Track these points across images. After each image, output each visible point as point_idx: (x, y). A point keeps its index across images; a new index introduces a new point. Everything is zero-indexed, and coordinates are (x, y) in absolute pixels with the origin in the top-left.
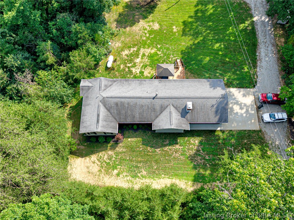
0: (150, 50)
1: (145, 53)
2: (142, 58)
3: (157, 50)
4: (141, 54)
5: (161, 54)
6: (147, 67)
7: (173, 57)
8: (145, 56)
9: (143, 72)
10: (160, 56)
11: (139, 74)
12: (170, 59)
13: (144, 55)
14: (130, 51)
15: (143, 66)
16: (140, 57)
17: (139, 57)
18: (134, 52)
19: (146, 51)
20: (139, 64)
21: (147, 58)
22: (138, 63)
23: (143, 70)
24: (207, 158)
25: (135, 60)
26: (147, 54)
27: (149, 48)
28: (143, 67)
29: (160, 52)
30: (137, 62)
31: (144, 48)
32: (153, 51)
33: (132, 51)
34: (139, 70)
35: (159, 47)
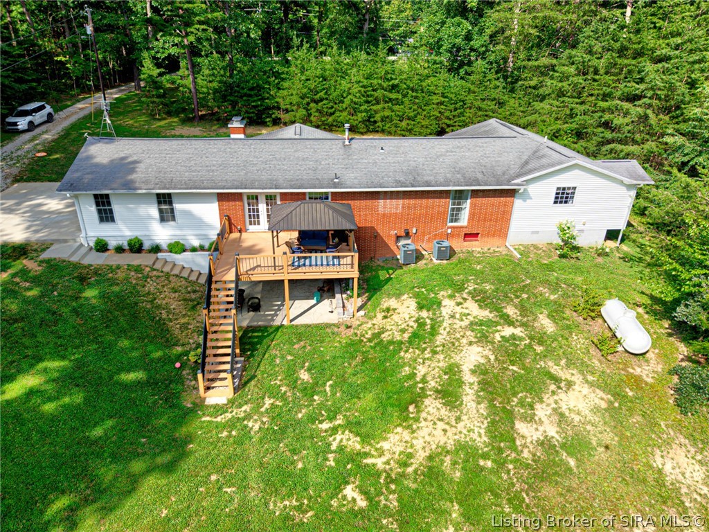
0: (419, 444)
1: (444, 412)
2: (453, 371)
3: (367, 455)
4: (469, 396)
5: (334, 430)
7: (248, 417)
8: (437, 391)
10: (339, 421)
12: (267, 406)
13: (449, 394)
14: (555, 410)
16: (468, 377)
17: (473, 372)
18: (522, 403)
19: (441, 425)
21: (424, 381)
26: (432, 406)
27: (430, 458)
29: (341, 449)
31: (466, 452)
32: (394, 442)
33: (542, 411)
35: (350, 491)
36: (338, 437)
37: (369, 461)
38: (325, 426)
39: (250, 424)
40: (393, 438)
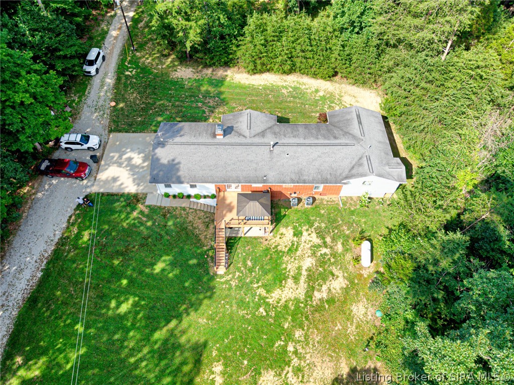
0: (283, 296)
1: (293, 285)
2: (299, 268)
3: (267, 298)
4: (303, 279)
5: (258, 287)
6: (287, 249)
7: (231, 280)
8: (293, 277)
9: (295, 235)
10: (260, 284)
11: (303, 229)
12: (237, 276)
13: (296, 279)
14: (328, 288)
15: (296, 250)
16: (304, 273)
17: (306, 270)
18: (318, 285)
19: (291, 290)
20: (304, 254)
21: (289, 271)
22: (306, 255)
23: (295, 239)
24: (199, 103)
25: (314, 264)
26: (290, 282)
27: (286, 301)
28: (297, 247)
29: (260, 295)
30: (310, 259)
31: (297, 300)
32: (276, 294)
33: (324, 288)
34: (303, 239)
35: (261, 310)
36: (259, 290)
37: (267, 300)
38: (256, 285)
39: (232, 283)
40: (276, 292)
